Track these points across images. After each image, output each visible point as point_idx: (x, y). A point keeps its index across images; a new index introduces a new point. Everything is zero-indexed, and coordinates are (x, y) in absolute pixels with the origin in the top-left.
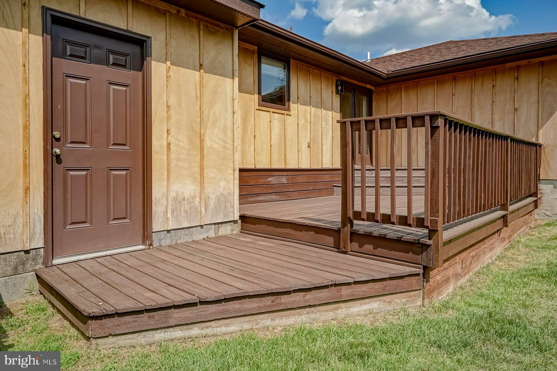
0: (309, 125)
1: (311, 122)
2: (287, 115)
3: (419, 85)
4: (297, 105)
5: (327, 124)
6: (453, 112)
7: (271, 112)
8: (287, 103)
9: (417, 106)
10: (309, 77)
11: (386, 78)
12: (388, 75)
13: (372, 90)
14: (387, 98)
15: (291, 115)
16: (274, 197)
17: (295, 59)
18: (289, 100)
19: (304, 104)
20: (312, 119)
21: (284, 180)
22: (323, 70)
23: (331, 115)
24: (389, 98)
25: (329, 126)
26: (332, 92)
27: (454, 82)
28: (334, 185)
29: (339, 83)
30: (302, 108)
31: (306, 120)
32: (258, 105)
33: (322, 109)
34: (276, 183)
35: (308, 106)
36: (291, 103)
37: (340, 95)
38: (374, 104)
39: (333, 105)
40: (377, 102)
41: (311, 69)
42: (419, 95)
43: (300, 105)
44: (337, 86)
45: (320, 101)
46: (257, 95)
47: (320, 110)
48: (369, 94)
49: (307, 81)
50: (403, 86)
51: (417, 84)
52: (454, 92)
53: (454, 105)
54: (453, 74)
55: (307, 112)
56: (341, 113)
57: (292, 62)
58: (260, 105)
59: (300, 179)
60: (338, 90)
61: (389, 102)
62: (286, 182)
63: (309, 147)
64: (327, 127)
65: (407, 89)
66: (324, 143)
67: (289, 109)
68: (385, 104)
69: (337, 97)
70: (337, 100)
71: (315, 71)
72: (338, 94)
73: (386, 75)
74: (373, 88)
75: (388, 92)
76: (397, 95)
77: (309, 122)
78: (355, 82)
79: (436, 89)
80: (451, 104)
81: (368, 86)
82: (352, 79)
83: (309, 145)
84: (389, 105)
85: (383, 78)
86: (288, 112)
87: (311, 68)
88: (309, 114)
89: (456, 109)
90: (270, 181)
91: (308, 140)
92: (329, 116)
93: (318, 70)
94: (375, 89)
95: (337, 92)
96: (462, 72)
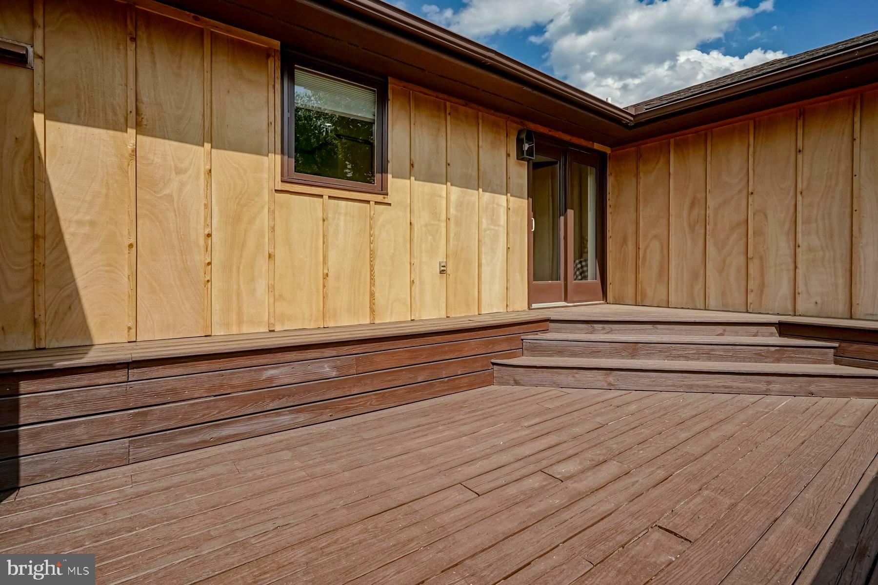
0: (443, 225)
1: (448, 219)
2: (376, 203)
3: (709, 138)
4: (409, 181)
5: (494, 221)
6: (799, 190)
7: (326, 197)
8: (378, 176)
9: (704, 181)
10: (444, 122)
11: (632, 124)
12: (637, 118)
13: (605, 154)
14: (637, 168)
15: (390, 204)
16: (285, 419)
17: (400, 77)
18: (384, 170)
19: (431, 178)
20: (452, 211)
21: (327, 369)
22: (481, 108)
23: (505, 204)
24: (641, 168)
25: (499, 226)
26: (508, 155)
27: (800, 123)
28: (493, 361)
29: (524, 136)
30: (423, 188)
31: (435, 214)
32: (282, 181)
33: (481, 190)
34: (295, 381)
35: (442, 183)
36: (390, 176)
37: (528, 161)
38: (610, 181)
39: (511, 181)
40: (616, 176)
41: (448, 104)
42: (709, 158)
43: (417, 182)
44: (520, 143)
45: (475, 174)
46: (278, 157)
47: (476, 192)
48: (600, 164)
49: (439, 130)
50: (672, 140)
51: (706, 135)
52: (800, 144)
53: (799, 173)
54: (799, 103)
55: (440, 196)
56: (531, 200)
57: (393, 85)
58: (285, 178)
59: (383, 361)
60: (523, 152)
61: (641, 175)
62: (334, 374)
63: (442, 272)
64: (492, 227)
65: (681, 146)
66: (483, 261)
67: (383, 190)
68: (634, 181)
69: (521, 165)
70: (520, 173)
71: (462, 109)
72: (523, 159)
73: (632, 119)
74: (608, 150)
75: (639, 156)
76: (658, 162)
77: (444, 217)
78: (566, 137)
79: (751, 141)
80: (792, 171)
81: (597, 146)
82: (557, 130)
83: (443, 268)
84: (642, 181)
85: (626, 125)
86: (380, 198)
87: (451, 102)
88: (444, 202)
89: (805, 184)
90: (270, 379)
91: (441, 258)
92: (498, 205)
93: (470, 108)
94: (612, 151)
95: (520, 156)
96: (824, 97)
